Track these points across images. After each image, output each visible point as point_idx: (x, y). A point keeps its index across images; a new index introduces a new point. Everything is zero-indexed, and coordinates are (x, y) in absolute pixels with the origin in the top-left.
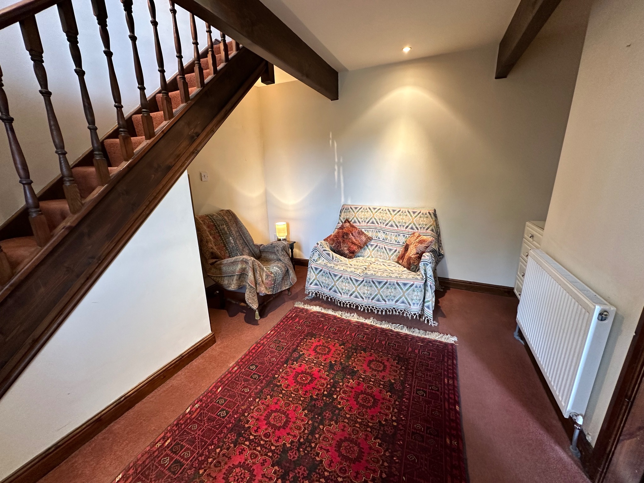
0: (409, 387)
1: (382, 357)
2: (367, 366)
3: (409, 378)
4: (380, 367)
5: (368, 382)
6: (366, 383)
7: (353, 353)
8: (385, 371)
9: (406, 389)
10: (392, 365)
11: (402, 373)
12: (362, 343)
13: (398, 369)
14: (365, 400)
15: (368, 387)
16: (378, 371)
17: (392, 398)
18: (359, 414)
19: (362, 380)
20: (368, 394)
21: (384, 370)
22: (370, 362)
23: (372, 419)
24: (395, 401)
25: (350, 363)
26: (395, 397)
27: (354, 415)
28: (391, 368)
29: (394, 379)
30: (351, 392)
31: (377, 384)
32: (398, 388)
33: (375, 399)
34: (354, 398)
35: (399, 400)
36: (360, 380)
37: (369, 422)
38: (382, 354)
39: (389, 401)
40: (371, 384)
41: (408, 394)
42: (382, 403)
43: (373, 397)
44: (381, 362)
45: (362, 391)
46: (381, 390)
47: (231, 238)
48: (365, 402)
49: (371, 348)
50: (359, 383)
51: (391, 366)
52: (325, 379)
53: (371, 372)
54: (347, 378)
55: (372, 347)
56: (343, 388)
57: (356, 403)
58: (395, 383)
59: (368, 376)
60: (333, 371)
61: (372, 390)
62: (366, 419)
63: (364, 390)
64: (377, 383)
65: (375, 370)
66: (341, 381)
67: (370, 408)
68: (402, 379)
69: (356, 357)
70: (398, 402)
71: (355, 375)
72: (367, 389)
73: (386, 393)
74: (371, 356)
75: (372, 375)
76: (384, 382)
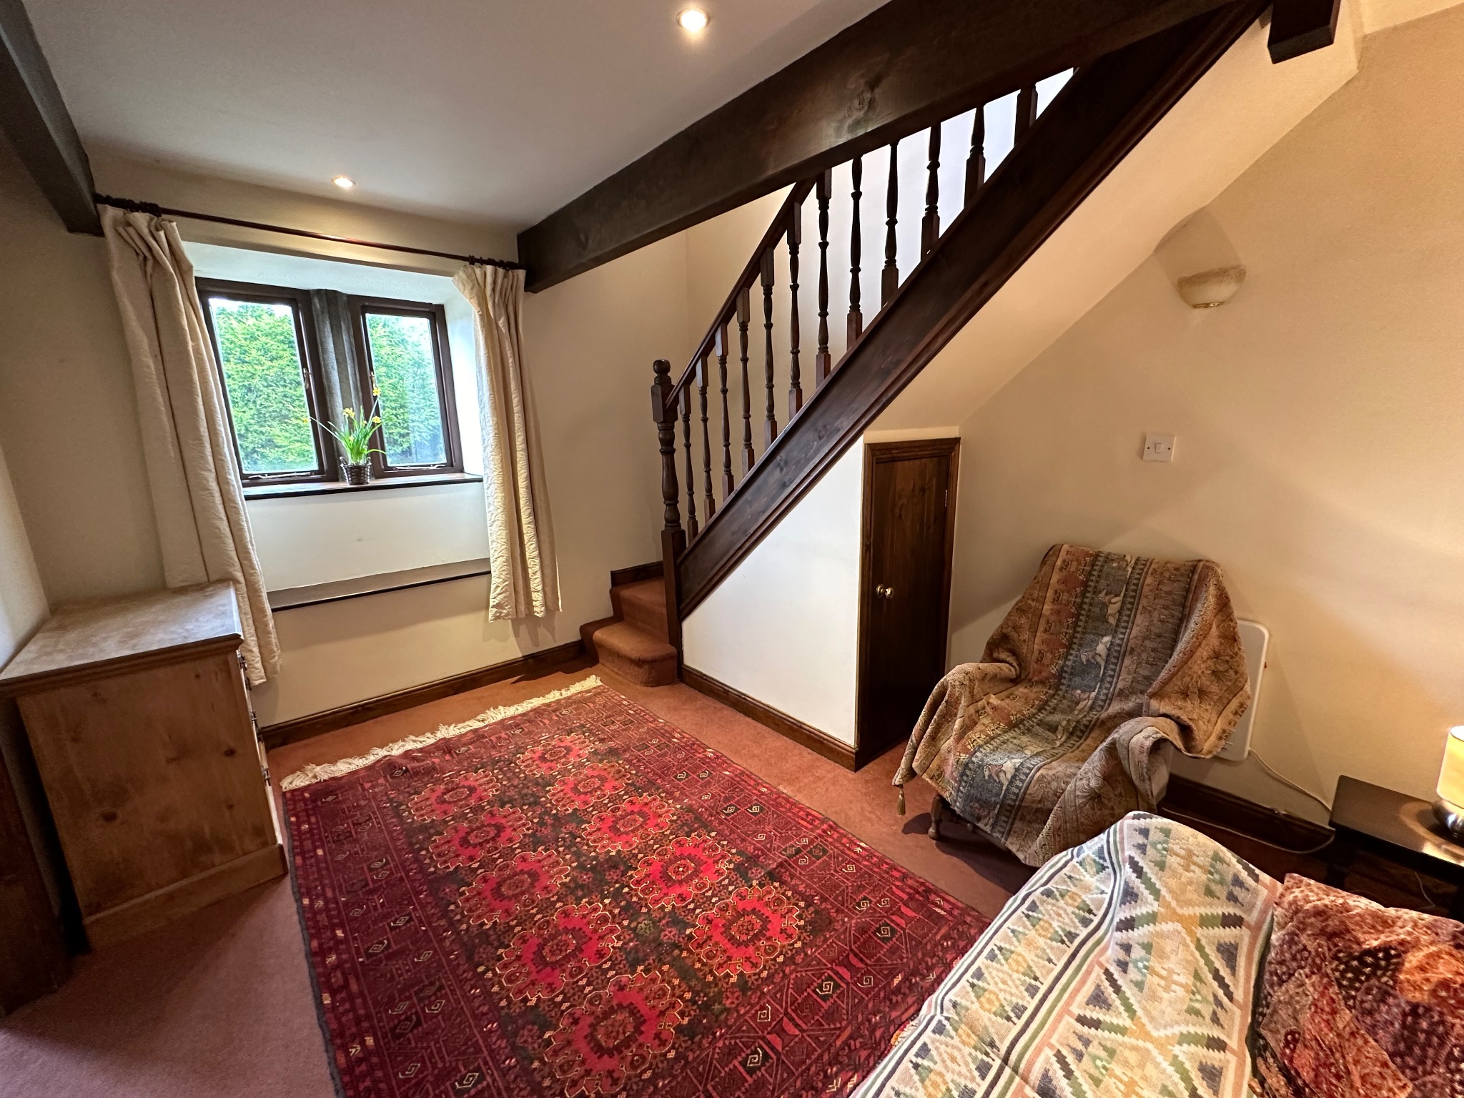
0: (504, 1062)
1: (633, 1065)
2: (631, 1004)
3: (521, 1090)
4: (608, 1035)
5: (592, 976)
6: (591, 969)
7: (696, 993)
8: (586, 1037)
9: (507, 1051)
10: (588, 1072)
11: (547, 1083)
12: (720, 1044)
13: (564, 1082)
14: (561, 947)
15: (580, 969)
16: (599, 1020)
17: (521, 1001)
18: (548, 922)
19: (605, 966)
20: (567, 958)
21: (591, 1037)
22: (640, 1021)
23: (523, 937)
24: (510, 1001)
25: (666, 968)
26: (517, 1010)
27: (552, 915)
28: (583, 1062)
29: (549, 1042)
30: (595, 931)
31: (572, 992)
32: (526, 1032)
33: (547, 964)
34: (580, 929)
35: (503, 1013)
36: (605, 963)
37: (523, 929)
38: (645, 1076)
39: (520, 992)
40: (581, 979)
41: (495, 1043)
42: (529, 973)
43: (554, 966)
44: (618, 1049)
45: (582, 951)
46: (553, 991)
47: (1107, 639)
48: (557, 945)
49: (686, 1058)
50: (602, 956)
51: (587, 1067)
52: (656, 901)
53: (609, 1001)
54: (631, 940)
55: (687, 1062)
56: (613, 922)
57: (569, 927)
58: (541, 1036)
59: (604, 988)
60: (667, 922)
61: (568, 971)
62: (531, 928)
63: (580, 956)
64: (574, 995)
65: (606, 1015)
66: (633, 925)
67: (541, 947)
68: (536, 1064)
69: (677, 992)
70: (503, 1008)
71: (626, 959)
72: (578, 965)
73: (539, 998)
74: (657, 1036)
75: (600, 997)
76: (563, 1012)
